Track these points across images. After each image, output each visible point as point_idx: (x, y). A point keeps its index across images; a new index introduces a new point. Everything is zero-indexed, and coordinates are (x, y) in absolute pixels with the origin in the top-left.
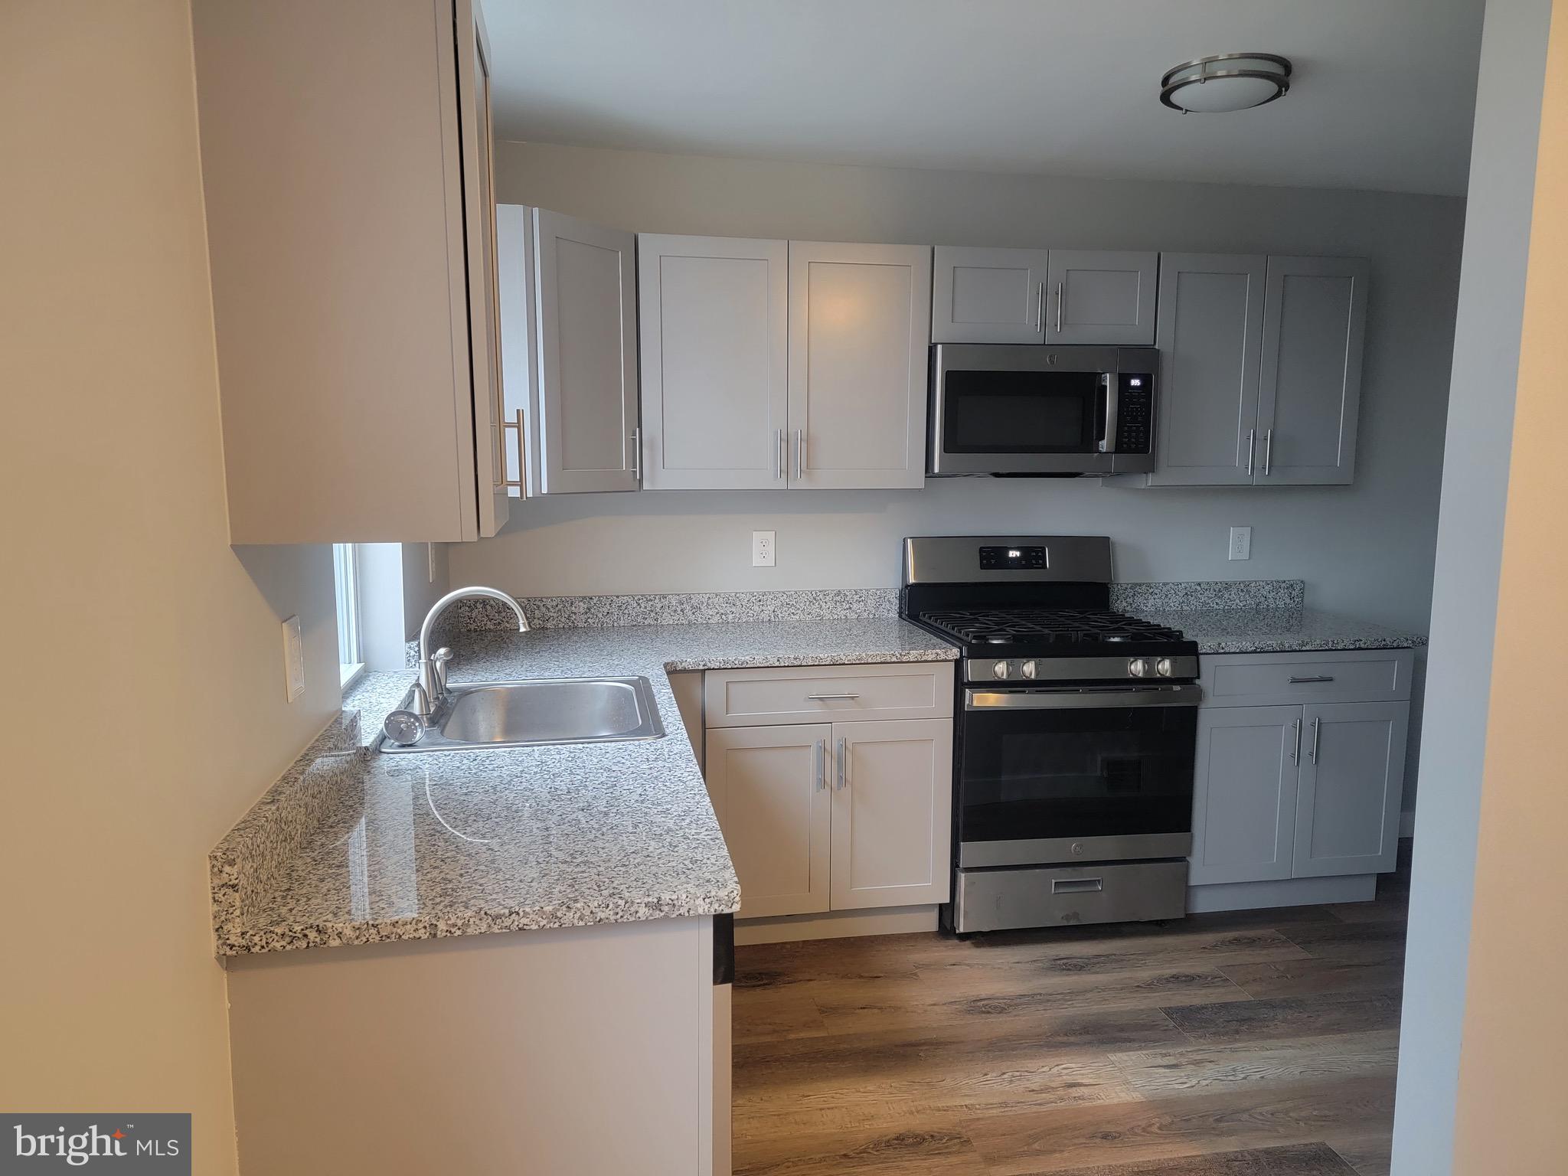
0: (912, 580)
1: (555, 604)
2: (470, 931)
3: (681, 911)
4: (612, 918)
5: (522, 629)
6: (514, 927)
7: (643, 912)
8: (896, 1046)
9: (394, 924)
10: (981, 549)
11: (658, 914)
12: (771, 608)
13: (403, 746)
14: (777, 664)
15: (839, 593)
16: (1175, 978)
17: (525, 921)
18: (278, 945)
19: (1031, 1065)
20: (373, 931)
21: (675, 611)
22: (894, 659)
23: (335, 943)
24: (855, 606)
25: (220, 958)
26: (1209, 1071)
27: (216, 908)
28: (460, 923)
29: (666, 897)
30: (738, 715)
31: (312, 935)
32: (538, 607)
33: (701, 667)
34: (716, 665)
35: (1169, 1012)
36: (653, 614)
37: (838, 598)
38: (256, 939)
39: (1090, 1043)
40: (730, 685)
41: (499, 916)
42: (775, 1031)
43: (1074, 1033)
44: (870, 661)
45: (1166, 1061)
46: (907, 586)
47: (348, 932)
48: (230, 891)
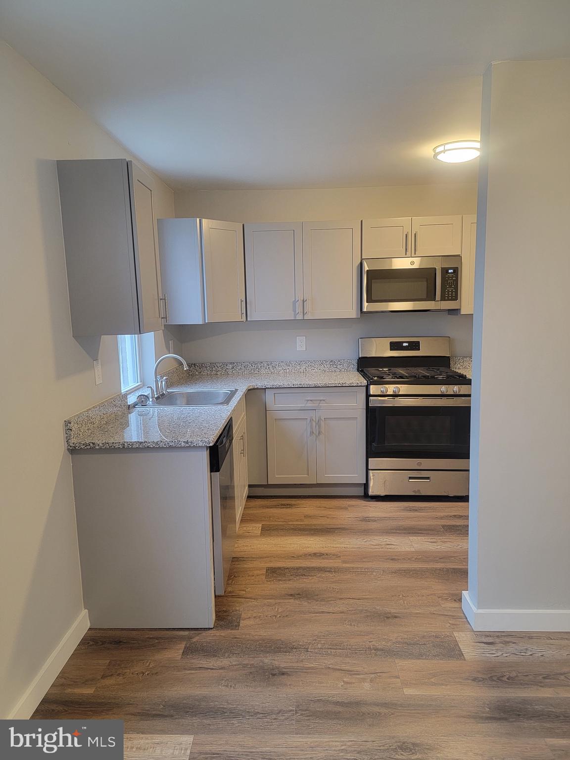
0: (360, 356)
1: (220, 365)
2: (134, 446)
3: (194, 444)
4: (174, 445)
5: (185, 369)
6: (146, 446)
7: (183, 444)
8: (328, 529)
9: (113, 443)
10: (391, 342)
11: (187, 445)
12: (304, 367)
13: (143, 406)
14: (293, 386)
15: (332, 361)
16: (455, 516)
17: (149, 444)
18: (82, 447)
19: (376, 538)
20: (107, 445)
21: (266, 368)
22: (340, 385)
23: (97, 447)
24: (339, 367)
25: (68, 449)
26: (448, 545)
27: (66, 435)
28: (131, 444)
29: (190, 440)
30: (279, 406)
31: (91, 445)
32: (214, 366)
33: (264, 387)
34: (270, 387)
35: (443, 526)
36: (257, 369)
37: (332, 363)
38: (77, 445)
39: (404, 533)
40: (275, 395)
41: (142, 443)
42: (285, 521)
43: (400, 530)
44: (330, 386)
45: (432, 541)
46: (359, 358)
47: (101, 445)
48: (70, 431)
